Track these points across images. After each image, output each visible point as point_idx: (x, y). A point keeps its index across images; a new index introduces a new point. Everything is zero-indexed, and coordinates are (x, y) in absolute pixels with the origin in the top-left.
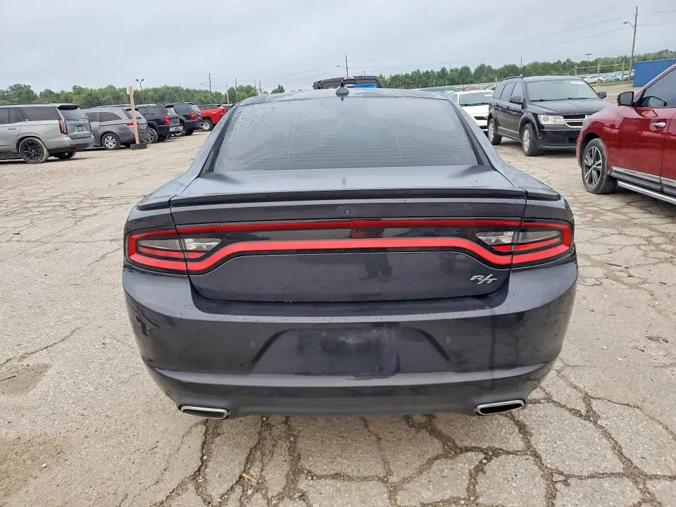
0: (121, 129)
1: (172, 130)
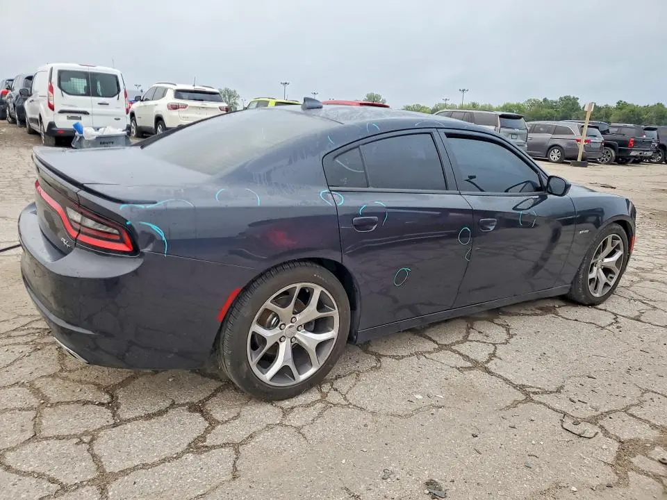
0: (569, 144)
1: (633, 153)
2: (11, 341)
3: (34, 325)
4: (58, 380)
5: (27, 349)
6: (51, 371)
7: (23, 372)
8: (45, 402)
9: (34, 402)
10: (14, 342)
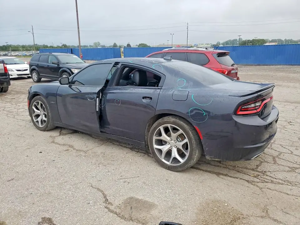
2: (272, 179)
3: (258, 180)
4: (266, 160)
5: (268, 174)
6: (266, 163)
7: (275, 167)
8: (274, 158)
9: (277, 159)
10: (271, 178)
